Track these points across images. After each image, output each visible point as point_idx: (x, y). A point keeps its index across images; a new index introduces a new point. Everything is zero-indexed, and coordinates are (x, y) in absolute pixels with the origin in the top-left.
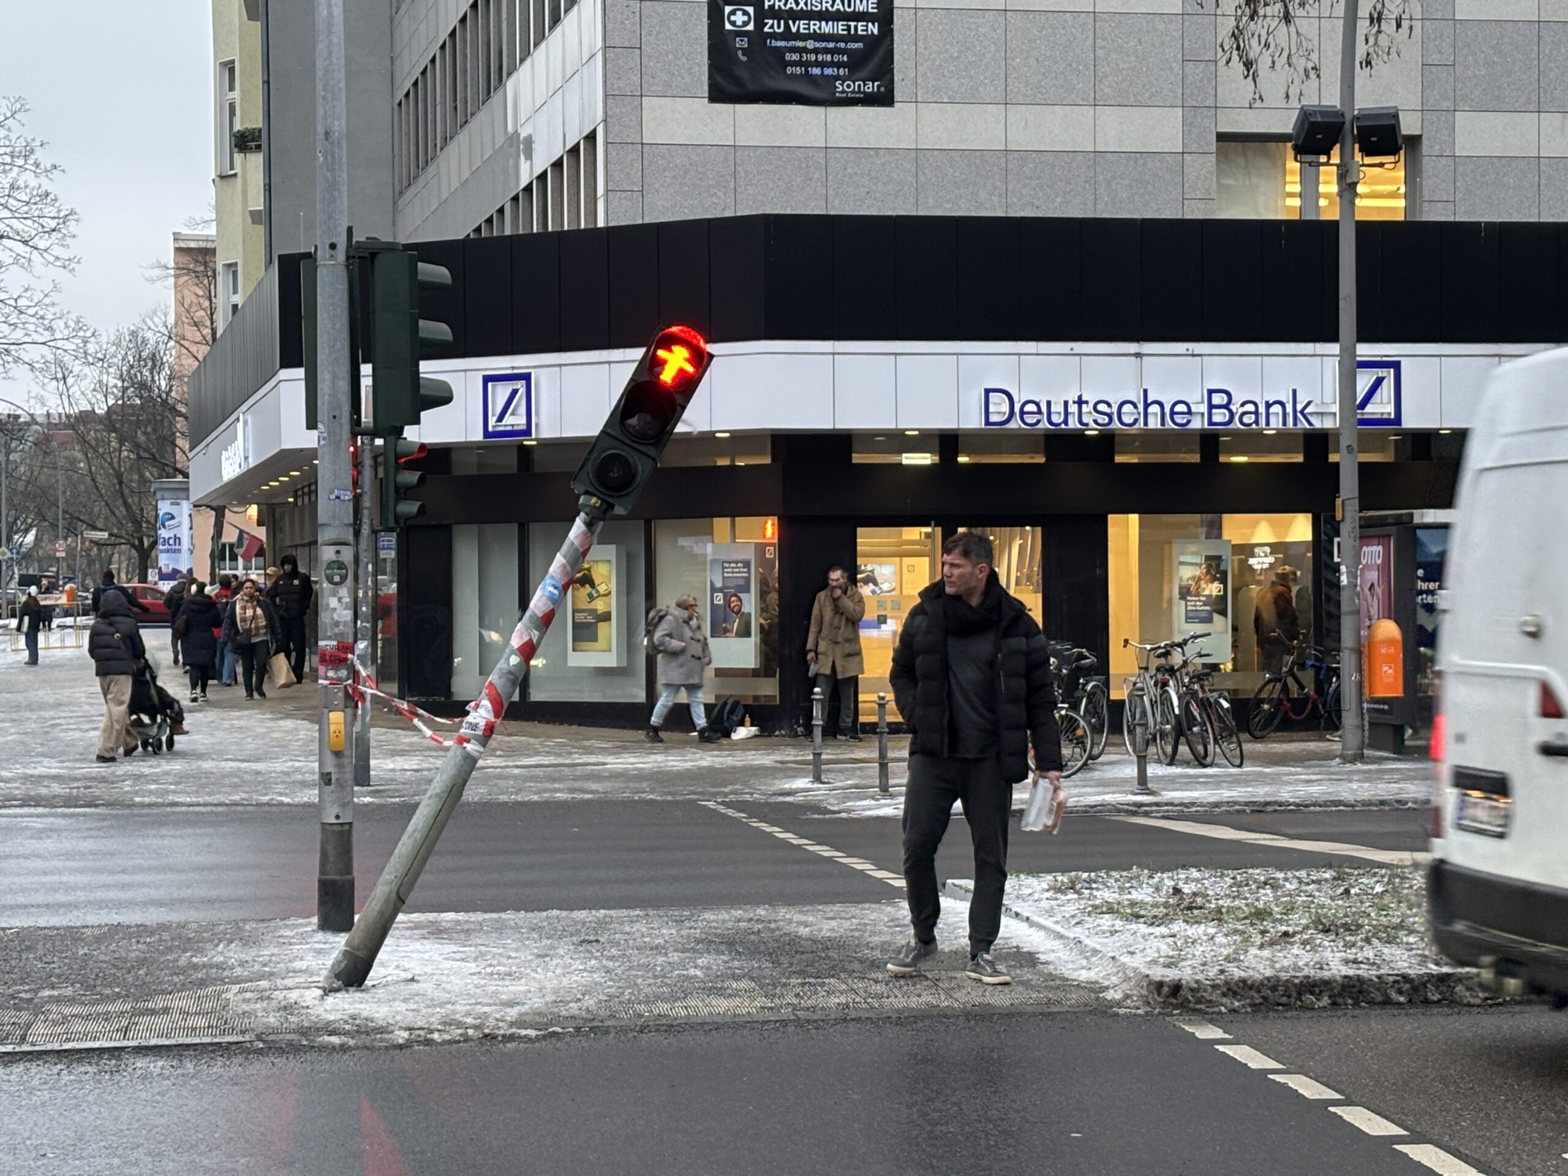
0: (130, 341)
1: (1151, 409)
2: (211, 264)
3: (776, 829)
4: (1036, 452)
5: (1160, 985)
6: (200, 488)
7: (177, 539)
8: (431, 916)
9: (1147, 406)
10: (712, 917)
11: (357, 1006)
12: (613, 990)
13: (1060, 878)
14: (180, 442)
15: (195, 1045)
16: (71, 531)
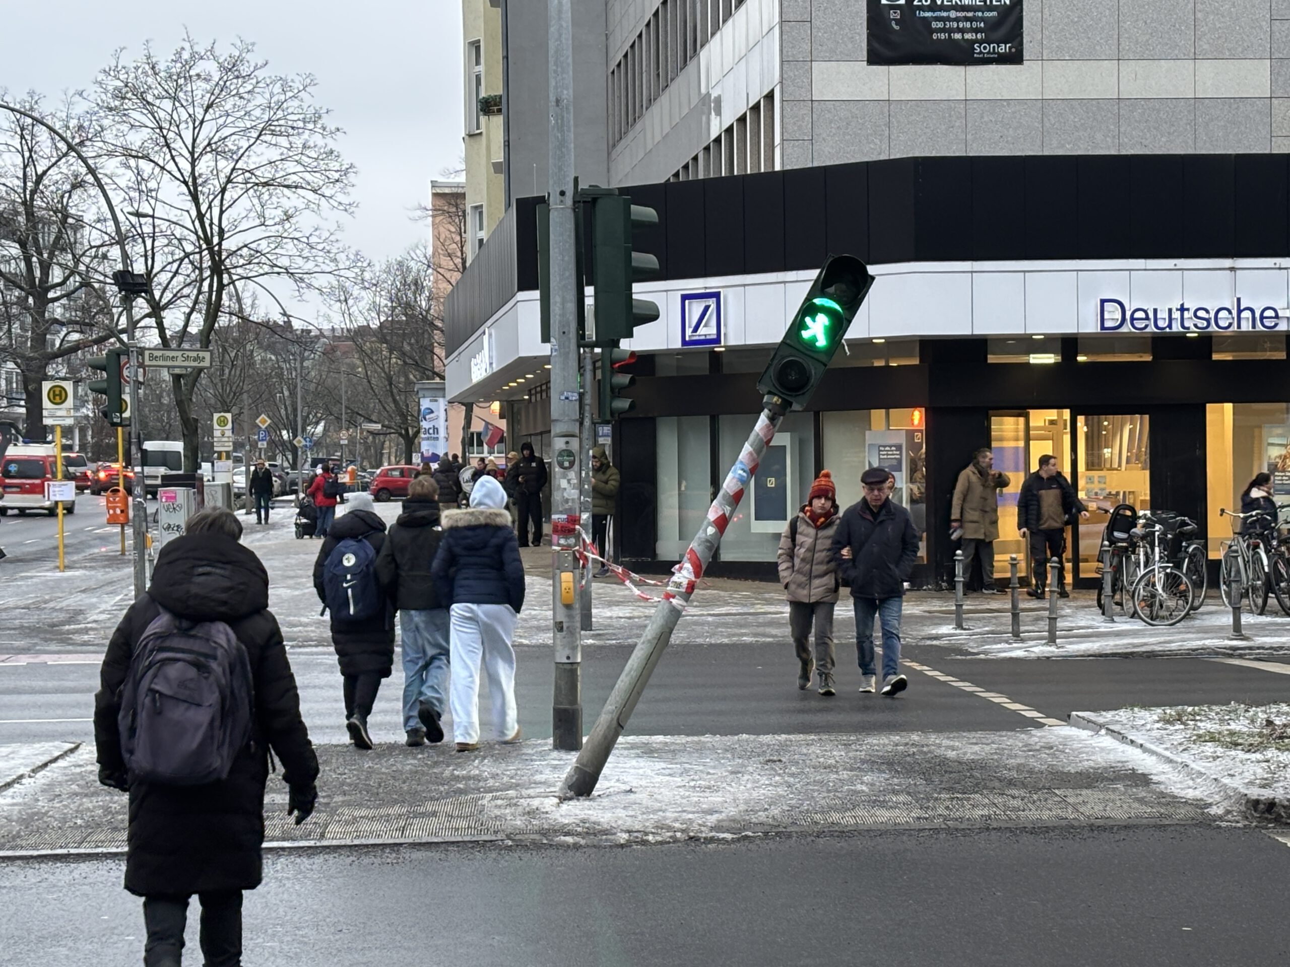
0: (398, 269)
1: (1244, 315)
2: (461, 206)
3: (925, 668)
4: (1145, 352)
5: (1257, 802)
6: (454, 389)
7: (436, 430)
8: (644, 739)
9: (1240, 311)
10: (875, 741)
11: (586, 812)
12: (794, 802)
13: (1168, 711)
14: (438, 350)
15: (458, 842)
16: (352, 423)
